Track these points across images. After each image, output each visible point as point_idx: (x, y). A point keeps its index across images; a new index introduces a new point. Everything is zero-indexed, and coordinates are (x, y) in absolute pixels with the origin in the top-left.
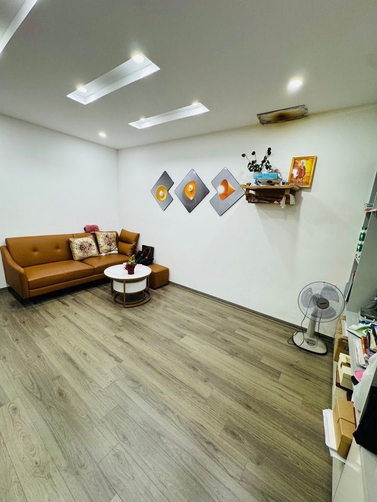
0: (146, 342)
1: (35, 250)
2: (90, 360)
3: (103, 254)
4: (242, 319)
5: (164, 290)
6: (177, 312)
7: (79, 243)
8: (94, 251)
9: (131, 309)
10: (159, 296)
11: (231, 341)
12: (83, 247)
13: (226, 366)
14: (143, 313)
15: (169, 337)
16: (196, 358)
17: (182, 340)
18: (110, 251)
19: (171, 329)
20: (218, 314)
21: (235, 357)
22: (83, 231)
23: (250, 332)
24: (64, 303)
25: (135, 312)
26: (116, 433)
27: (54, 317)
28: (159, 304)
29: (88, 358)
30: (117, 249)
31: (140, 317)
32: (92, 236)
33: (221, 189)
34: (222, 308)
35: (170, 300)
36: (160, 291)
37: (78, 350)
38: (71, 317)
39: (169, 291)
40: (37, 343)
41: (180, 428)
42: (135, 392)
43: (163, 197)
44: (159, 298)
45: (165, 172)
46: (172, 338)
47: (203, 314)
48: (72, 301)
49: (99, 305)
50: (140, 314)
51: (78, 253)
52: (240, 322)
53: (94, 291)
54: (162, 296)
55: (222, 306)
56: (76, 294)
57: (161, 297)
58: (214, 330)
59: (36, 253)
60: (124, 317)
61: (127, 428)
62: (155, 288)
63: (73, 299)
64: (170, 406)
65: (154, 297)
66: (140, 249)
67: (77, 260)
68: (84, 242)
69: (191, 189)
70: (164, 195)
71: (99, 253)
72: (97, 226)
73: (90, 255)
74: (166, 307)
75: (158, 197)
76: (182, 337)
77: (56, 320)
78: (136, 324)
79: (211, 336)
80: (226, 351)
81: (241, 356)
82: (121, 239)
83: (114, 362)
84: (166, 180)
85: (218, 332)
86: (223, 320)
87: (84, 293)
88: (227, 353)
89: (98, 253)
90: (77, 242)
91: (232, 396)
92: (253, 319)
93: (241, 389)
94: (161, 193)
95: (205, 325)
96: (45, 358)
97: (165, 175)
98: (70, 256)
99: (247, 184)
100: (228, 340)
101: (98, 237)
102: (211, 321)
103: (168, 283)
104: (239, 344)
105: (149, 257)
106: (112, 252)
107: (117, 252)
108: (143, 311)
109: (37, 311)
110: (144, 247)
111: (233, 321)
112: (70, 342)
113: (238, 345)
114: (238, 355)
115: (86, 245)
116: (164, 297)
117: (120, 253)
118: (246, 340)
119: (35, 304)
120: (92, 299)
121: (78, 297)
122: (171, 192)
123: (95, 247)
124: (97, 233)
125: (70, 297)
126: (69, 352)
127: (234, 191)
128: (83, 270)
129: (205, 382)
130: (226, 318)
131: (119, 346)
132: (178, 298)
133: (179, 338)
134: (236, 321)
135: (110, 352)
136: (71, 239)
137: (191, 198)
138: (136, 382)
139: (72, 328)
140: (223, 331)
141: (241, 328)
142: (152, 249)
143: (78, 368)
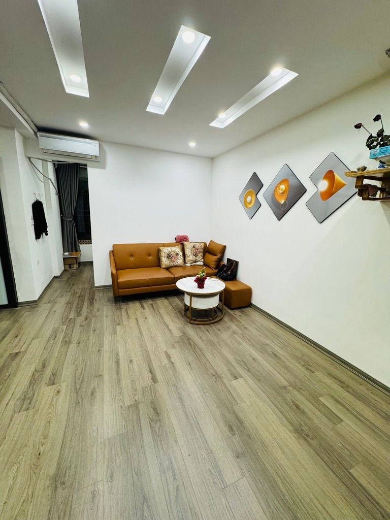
0: (191, 369)
1: (132, 256)
2: (132, 369)
3: (188, 265)
4: (342, 383)
5: (242, 312)
6: (245, 344)
7: (167, 252)
8: (180, 261)
9: (196, 326)
10: (232, 318)
11: (306, 410)
12: (170, 256)
13: (280, 447)
14: (206, 334)
15: (219, 371)
16: (241, 415)
17: (234, 382)
18: (196, 262)
19: (228, 363)
20: (303, 363)
21: (302, 441)
22: (174, 241)
23: (347, 409)
24: (142, 307)
25: (198, 330)
26: (108, 466)
27: (128, 318)
28: (229, 328)
29: (131, 366)
30: (203, 260)
31: (201, 338)
32: (180, 246)
33: (324, 185)
34: (313, 355)
35: (243, 325)
36: (237, 313)
37: (129, 355)
38: (141, 320)
39: (247, 315)
40: (105, 337)
41: (171, 508)
42: (150, 426)
43: (250, 203)
44: (232, 320)
45: (255, 173)
46: (223, 375)
47: (279, 355)
48: (150, 306)
49: (169, 315)
50: (201, 334)
51: (165, 262)
52: (335, 385)
53: (172, 299)
54: (236, 319)
55: (314, 353)
56: (156, 299)
57: (234, 320)
58: (285, 383)
59: (132, 259)
60: (184, 333)
61: (120, 466)
62: (232, 308)
63: (152, 304)
64: (175, 467)
65: (226, 319)
66: (225, 262)
67: (164, 268)
68: (171, 251)
69: (282, 190)
70: (251, 201)
71: (185, 263)
72: (187, 237)
73: (176, 264)
74: (234, 333)
75: (245, 204)
76: (236, 378)
77: (128, 321)
78: (192, 344)
79: (277, 392)
80: (291, 423)
81: (314, 443)
82: (207, 250)
83: (150, 380)
84: (256, 183)
85: (290, 388)
86: (307, 373)
87: (163, 301)
88: (291, 428)
89: (183, 262)
90: (165, 251)
91: (269, 506)
92: (363, 389)
93: (290, 502)
94: (249, 198)
95: (275, 372)
96: (102, 353)
97: (255, 177)
98: (158, 264)
99: (359, 169)
100: (302, 407)
101: (185, 247)
102: (286, 368)
103: (250, 305)
104: (319, 421)
105: (232, 271)
106: (197, 263)
107: (202, 264)
108: (207, 333)
109: (120, 309)
110: (229, 260)
111: (323, 381)
112: (127, 345)
113: (316, 421)
114: (308, 439)
115: (174, 254)
116: (238, 321)
117: (205, 265)
118: (335, 419)
119: (123, 302)
120: (166, 308)
121: (156, 303)
122: (260, 196)
123: (181, 257)
124: (185, 243)
125: (150, 302)
126: (121, 354)
127: (344, 185)
128: (164, 278)
129: (237, 457)
130: (314, 372)
131: (163, 364)
132: (254, 326)
133: (232, 378)
134: (328, 381)
135: (152, 368)
136: (161, 248)
137: (282, 202)
138: (157, 413)
139: (136, 332)
140: (299, 390)
141: (332, 397)
142: (237, 263)
143: (118, 373)
